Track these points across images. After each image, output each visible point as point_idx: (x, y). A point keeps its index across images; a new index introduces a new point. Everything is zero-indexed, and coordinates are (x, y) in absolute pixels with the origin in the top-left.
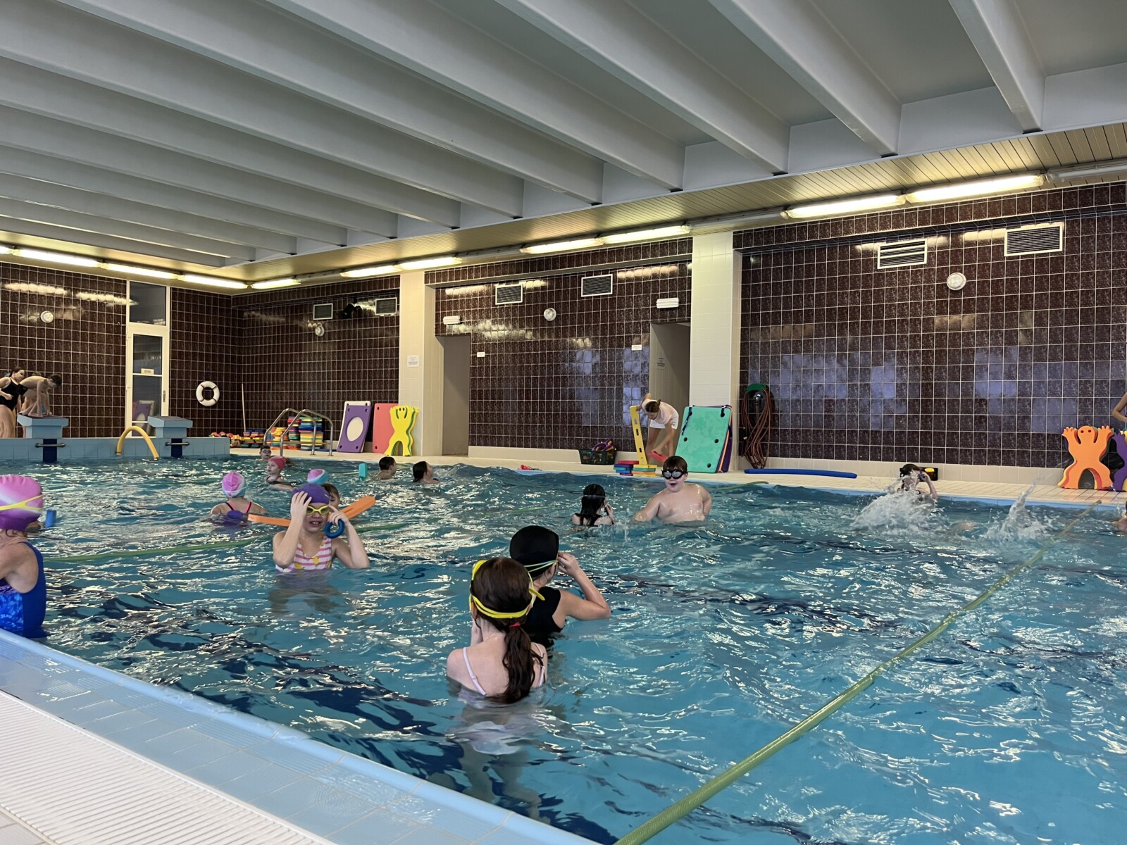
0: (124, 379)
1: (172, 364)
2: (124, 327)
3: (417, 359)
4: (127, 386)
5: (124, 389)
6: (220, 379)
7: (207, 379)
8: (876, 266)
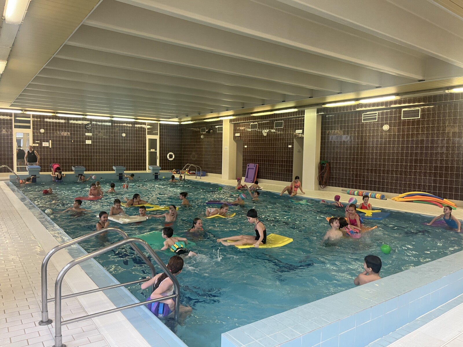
0: (146, 153)
1: (160, 147)
2: (146, 137)
3: (227, 148)
4: (147, 155)
5: (146, 156)
6: (175, 152)
7: (171, 152)
8: (362, 121)
